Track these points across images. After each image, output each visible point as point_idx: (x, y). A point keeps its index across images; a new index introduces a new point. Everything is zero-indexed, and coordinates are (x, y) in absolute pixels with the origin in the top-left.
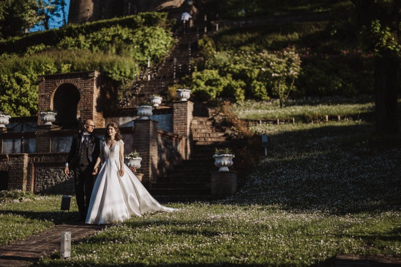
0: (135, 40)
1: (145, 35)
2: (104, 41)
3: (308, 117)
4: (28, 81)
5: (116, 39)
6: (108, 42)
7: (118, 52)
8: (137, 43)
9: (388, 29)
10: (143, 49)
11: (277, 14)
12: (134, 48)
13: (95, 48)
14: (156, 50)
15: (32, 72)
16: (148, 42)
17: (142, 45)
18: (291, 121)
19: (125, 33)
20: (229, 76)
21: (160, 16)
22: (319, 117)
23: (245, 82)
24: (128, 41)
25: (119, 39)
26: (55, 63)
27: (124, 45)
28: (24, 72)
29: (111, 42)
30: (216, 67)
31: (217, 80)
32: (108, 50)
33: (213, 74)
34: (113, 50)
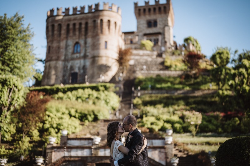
0: (102, 98)
1: (106, 96)
2: (84, 97)
4: (54, 117)
5: (91, 97)
6: (87, 98)
7: (94, 103)
8: (104, 100)
10: (107, 103)
12: (102, 103)
13: (80, 101)
14: (113, 104)
15: (55, 112)
16: (109, 99)
17: (106, 101)
18: (203, 145)
19: (95, 93)
20: (162, 121)
21: (111, 86)
23: (171, 124)
25: (93, 97)
27: (96, 100)
28: (51, 112)
29: (88, 98)
30: (153, 116)
31: (156, 123)
32: (88, 102)
33: (152, 119)
34: (91, 102)
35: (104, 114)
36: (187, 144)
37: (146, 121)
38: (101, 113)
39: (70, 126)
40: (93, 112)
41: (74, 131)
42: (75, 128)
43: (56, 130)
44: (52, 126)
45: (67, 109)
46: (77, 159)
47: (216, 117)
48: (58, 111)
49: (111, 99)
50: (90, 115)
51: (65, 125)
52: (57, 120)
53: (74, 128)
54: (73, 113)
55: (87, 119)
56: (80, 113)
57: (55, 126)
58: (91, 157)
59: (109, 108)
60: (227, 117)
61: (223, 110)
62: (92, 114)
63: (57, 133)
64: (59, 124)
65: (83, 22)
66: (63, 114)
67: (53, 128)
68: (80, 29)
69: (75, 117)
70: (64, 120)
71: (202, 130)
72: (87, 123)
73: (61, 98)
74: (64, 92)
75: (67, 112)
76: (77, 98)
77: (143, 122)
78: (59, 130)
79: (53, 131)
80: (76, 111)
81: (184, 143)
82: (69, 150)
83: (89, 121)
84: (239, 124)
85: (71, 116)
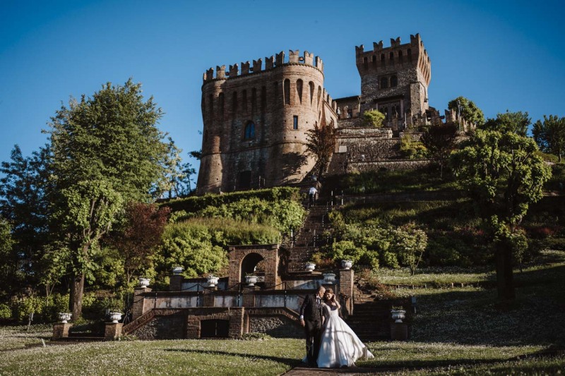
0: (274, 212)
1: (282, 207)
2: (245, 211)
3: (437, 284)
4: (188, 245)
5: (257, 210)
6: (250, 212)
7: (260, 221)
8: (276, 214)
9: (504, 222)
10: (281, 219)
11: (394, 191)
12: (274, 219)
13: (238, 217)
14: (293, 221)
15: (190, 237)
16: (286, 214)
17: (280, 216)
18: (424, 287)
19: (264, 205)
20: (364, 247)
21: (293, 192)
22: (447, 284)
23: (378, 252)
24: (267, 212)
25: (259, 210)
26: (209, 230)
27: (265, 216)
28: (183, 237)
29: (252, 212)
30: (351, 239)
31: (354, 250)
32: (250, 220)
33: (349, 244)
34: (255, 219)
35: (270, 238)
36: (395, 286)
37: (338, 247)
38: (264, 237)
39: (205, 260)
41: (211, 268)
42: (215, 263)
44: (177, 261)
45: (210, 231)
46: (172, 313)
48: (194, 236)
49: (289, 212)
51: (199, 258)
52: (190, 250)
53: (211, 262)
54: (219, 235)
56: (230, 238)
57: (182, 259)
59: (284, 227)
62: (248, 238)
64: (188, 257)
65: (258, 86)
66: (203, 240)
68: (254, 98)
69: (221, 244)
70: (199, 251)
71: (430, 261)
75: (209, 237)
76: (237, 212)
77: (332, 250)
80: (224, 235)
81: (388, 285)
85: (214, 242)
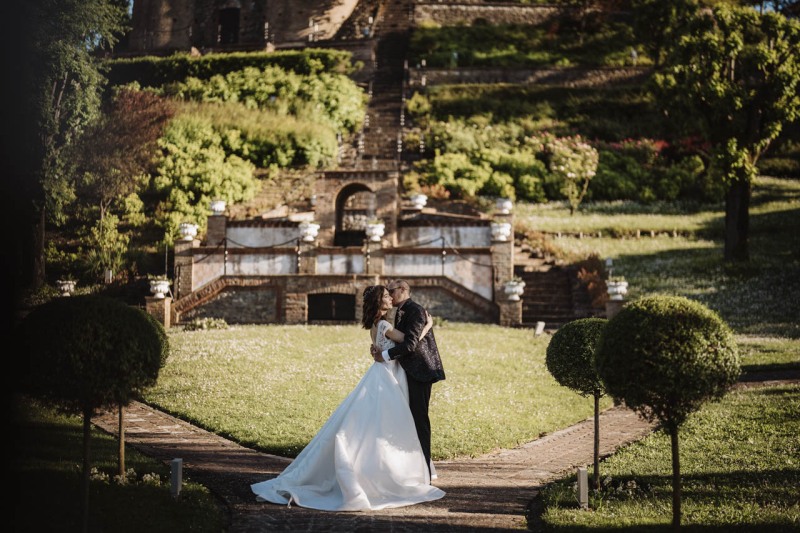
0: (316, 95)
1: (328, 87)
2: (262, 92)
3: (618, 232)
4: (182, 154)
5: (283, 90)
6: (271, 95)
7: (293, 112)
8: (321, 101)
9: (746, 150)
10: (331, 110)
12: (317, 109)
13: (251, 102)
14: (349, 113)
15: (183, 140)
16: (337, 100)
17: (327, 104)
18: (597, 236)
19: (295, 81)
20: (487, 165)
21: (341, 58)
22: (630, 232)
23: (511, 175)
24: (303, 95)
25: (288, 90)
26: (213, 127)
27: (299, 102)
29: (276, 94)
30: (462, 150)
31: (471, 171)
32: (276, 108)
33: (460, 161)
34: (284, 108)
35: (324, 145)
36: (554, 235)
37: (444, 166)
38: (314, 143)
39: (227, 183)
40: (291, 137)
41: (239, 196)
42: (244, 188)
43: (191, 194)
44: (176, 182)
45: (215, 129)
46: (257, 282)
47: (641, 156)
48: (190, 136)
49: (341, 97)
50: (285, 150)
51: (216, 179)
52: (191, 164)
53: (239, 187)
54: (234, 142)
55: (275, 160)
56: (255, 142)
57: (186, 181)
58: (296, 278)
59: (336, 124)
60: (670, 155)
61: (663, 132)
62: (289, 144)
63: (193, 203)
64: (196, 178)
66: (206, 145)
67: (181, 187)
69: (239, 153)
70: (209, 166)
71: (597, 194)
72: (275, 171)
73: (197, 95)
74: (205, 74)
75: (217, 140)
76: (244, 95)
77: (434, 170)
78: (198, 194)
79: (182, 198)
80: (243, 137)
81: (544, 233)
82: (236, 257)
83: (280, 166)
84: (704, 173)
85: (228, 151)
